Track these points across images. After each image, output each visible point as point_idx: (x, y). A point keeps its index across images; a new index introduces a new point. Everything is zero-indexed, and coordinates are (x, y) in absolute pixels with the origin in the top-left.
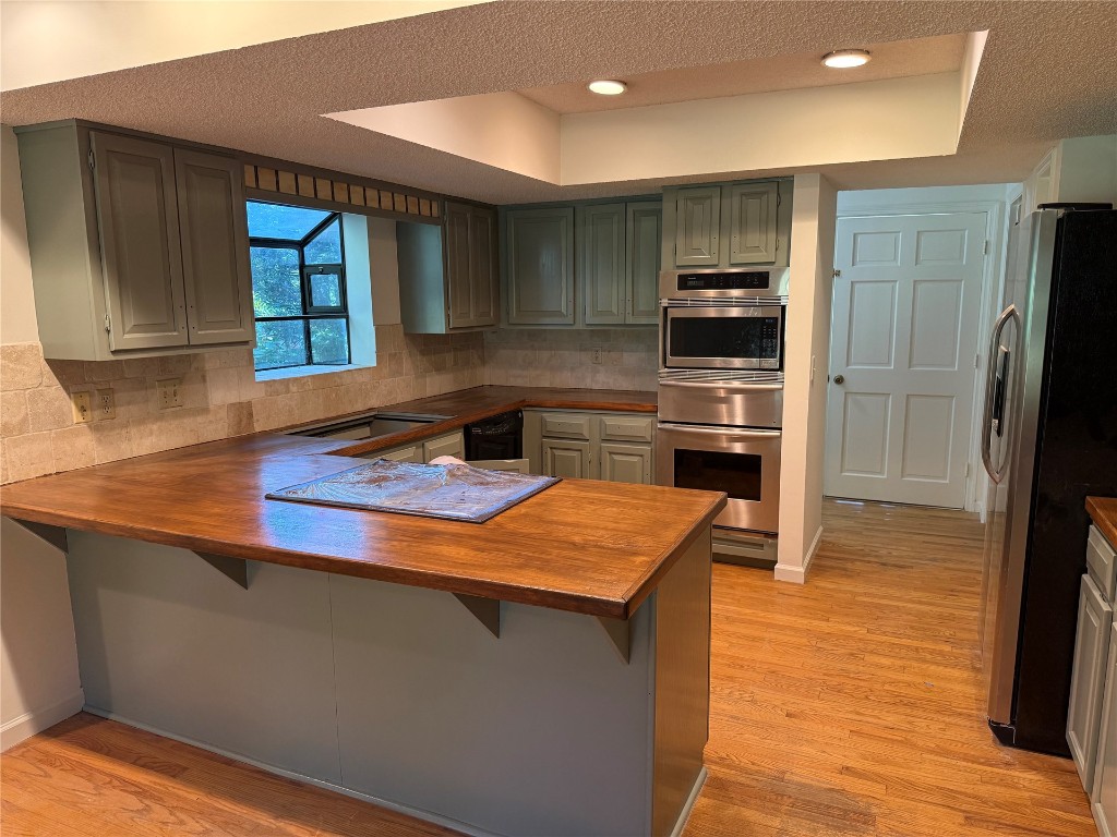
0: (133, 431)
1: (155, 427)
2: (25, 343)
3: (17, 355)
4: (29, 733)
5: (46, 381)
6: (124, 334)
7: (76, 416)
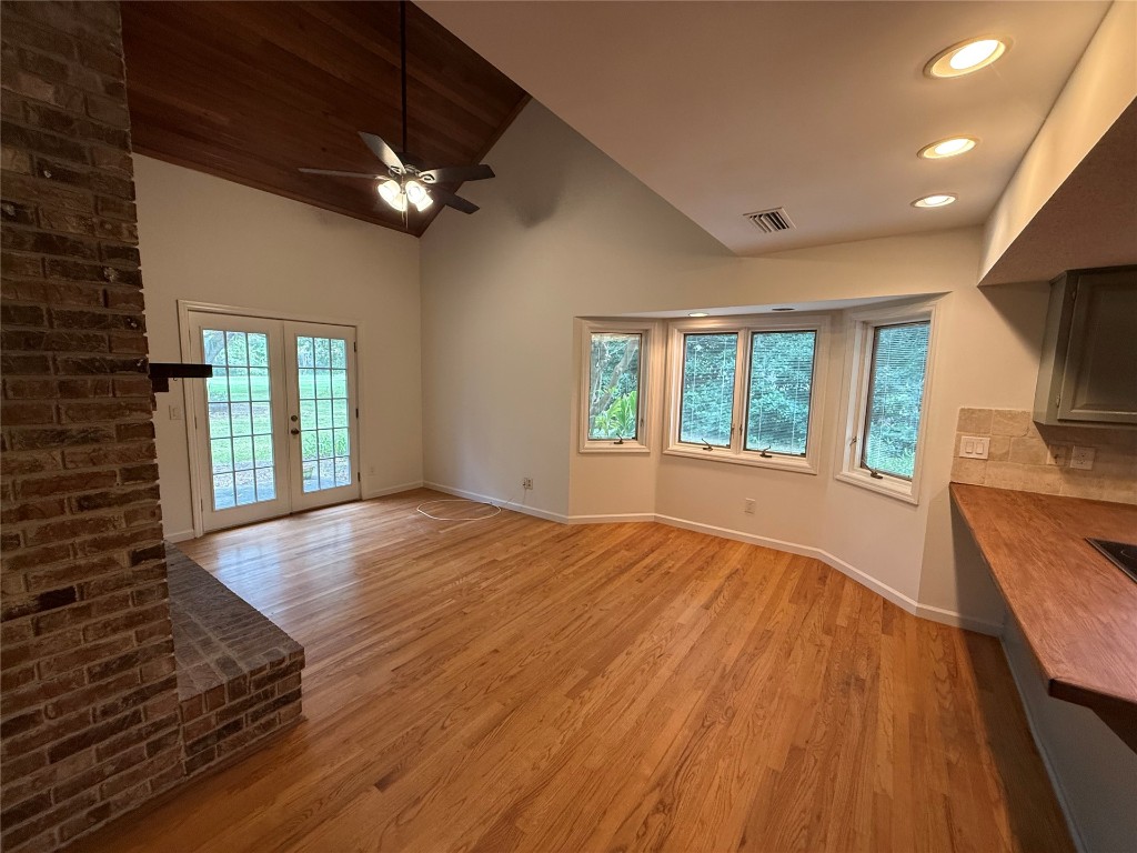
2: (1020, 410)
3: (1012, 416)
4: (955, 624)
5: (1030, 434)
6: (1073, 408)
7: (1049, 459)
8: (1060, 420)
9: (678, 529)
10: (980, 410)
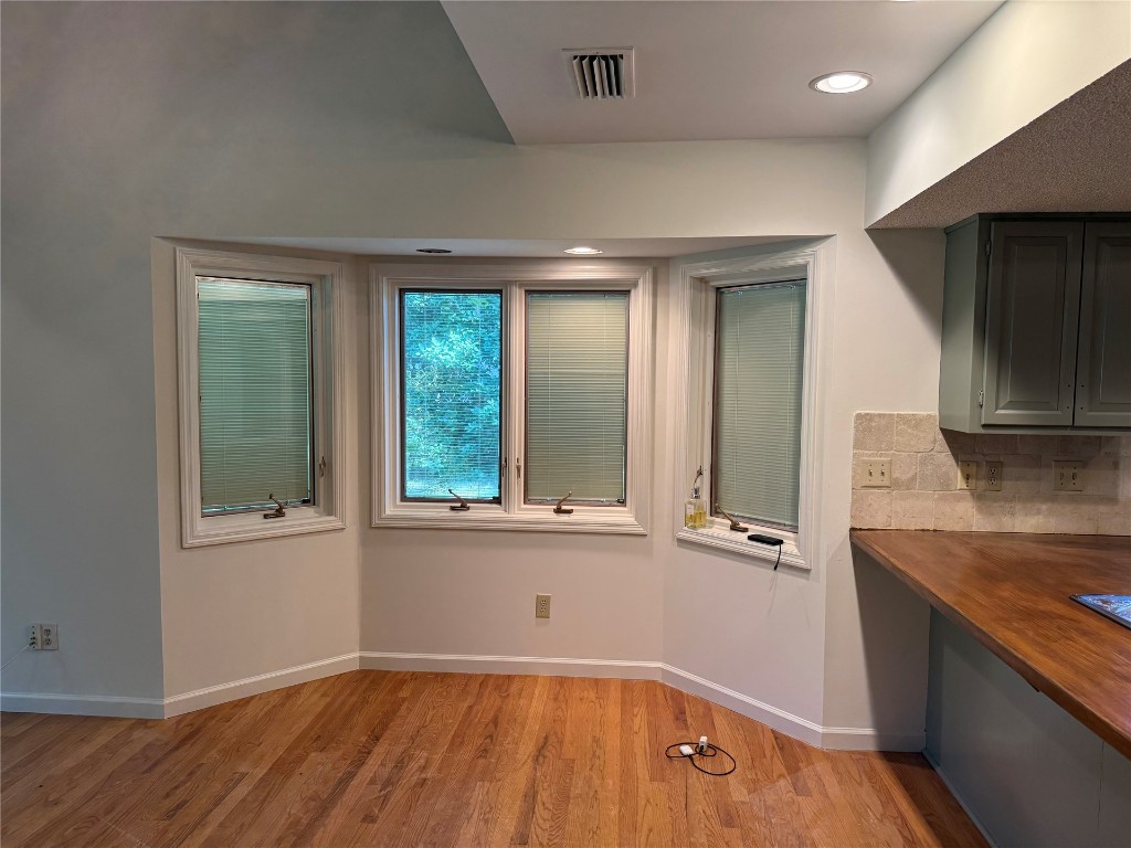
0: (1018, 507)
1: (1044, 507)
2: (925, 413)
3: (916, 422)
4: (871, 747)
5: (937, 448)
6: (996, 409)
7: (960, 483)
8: (985, 426)
9: (415, 676)
10: (880, 415)
